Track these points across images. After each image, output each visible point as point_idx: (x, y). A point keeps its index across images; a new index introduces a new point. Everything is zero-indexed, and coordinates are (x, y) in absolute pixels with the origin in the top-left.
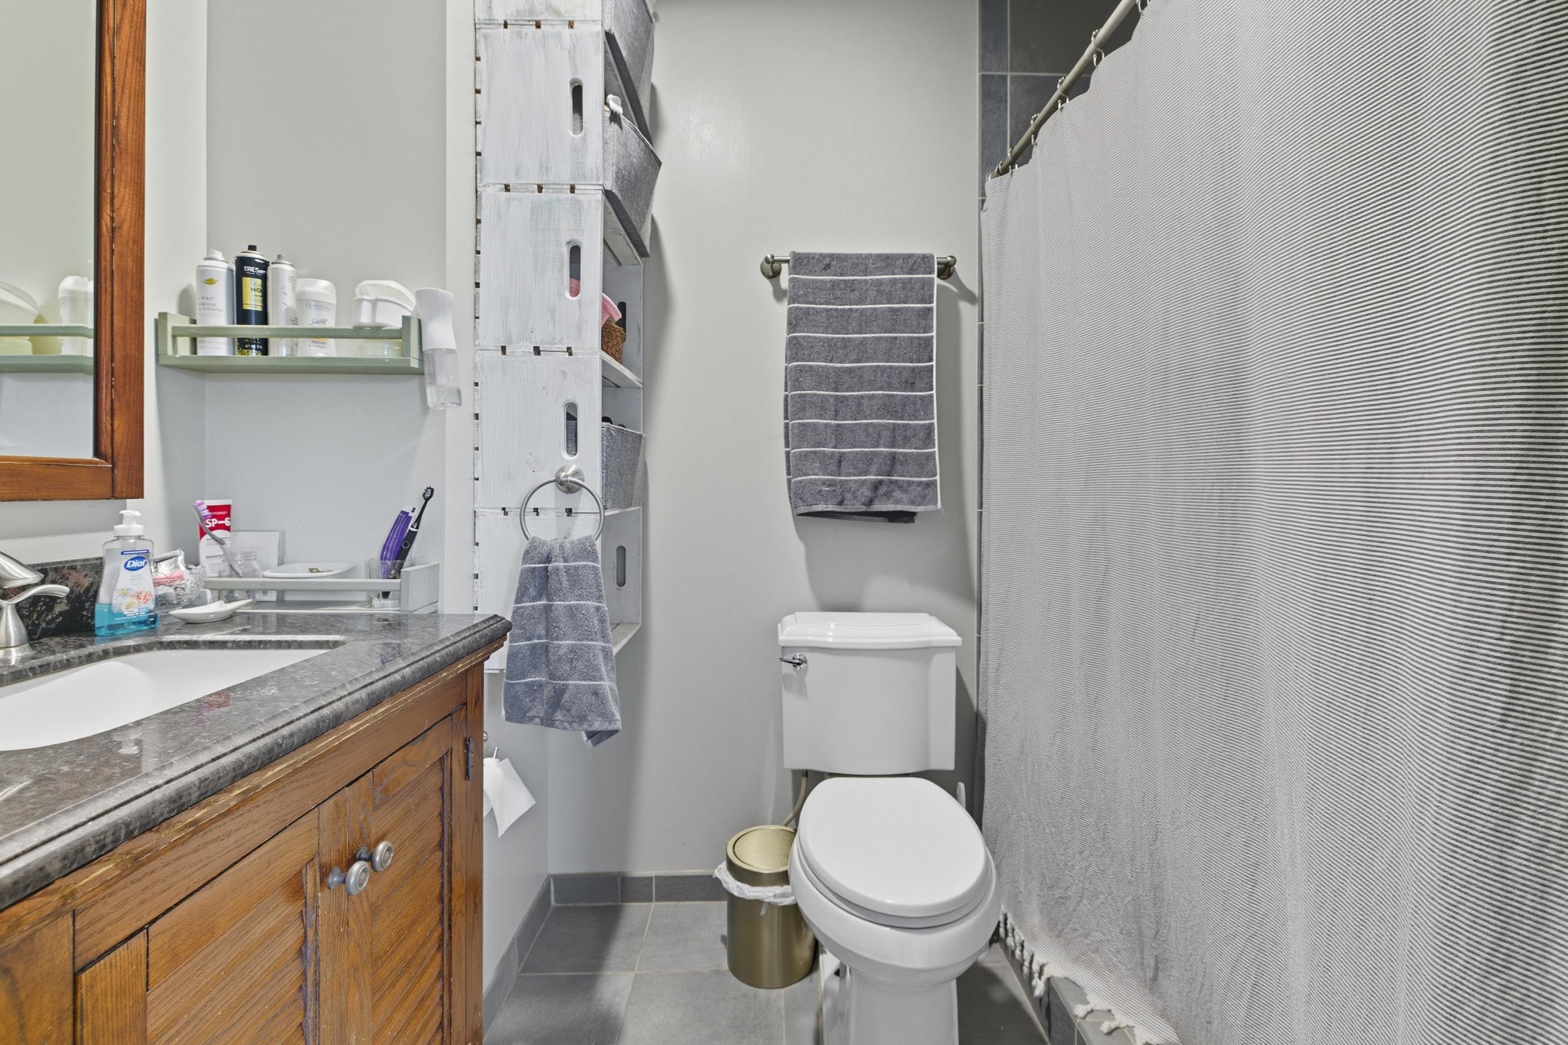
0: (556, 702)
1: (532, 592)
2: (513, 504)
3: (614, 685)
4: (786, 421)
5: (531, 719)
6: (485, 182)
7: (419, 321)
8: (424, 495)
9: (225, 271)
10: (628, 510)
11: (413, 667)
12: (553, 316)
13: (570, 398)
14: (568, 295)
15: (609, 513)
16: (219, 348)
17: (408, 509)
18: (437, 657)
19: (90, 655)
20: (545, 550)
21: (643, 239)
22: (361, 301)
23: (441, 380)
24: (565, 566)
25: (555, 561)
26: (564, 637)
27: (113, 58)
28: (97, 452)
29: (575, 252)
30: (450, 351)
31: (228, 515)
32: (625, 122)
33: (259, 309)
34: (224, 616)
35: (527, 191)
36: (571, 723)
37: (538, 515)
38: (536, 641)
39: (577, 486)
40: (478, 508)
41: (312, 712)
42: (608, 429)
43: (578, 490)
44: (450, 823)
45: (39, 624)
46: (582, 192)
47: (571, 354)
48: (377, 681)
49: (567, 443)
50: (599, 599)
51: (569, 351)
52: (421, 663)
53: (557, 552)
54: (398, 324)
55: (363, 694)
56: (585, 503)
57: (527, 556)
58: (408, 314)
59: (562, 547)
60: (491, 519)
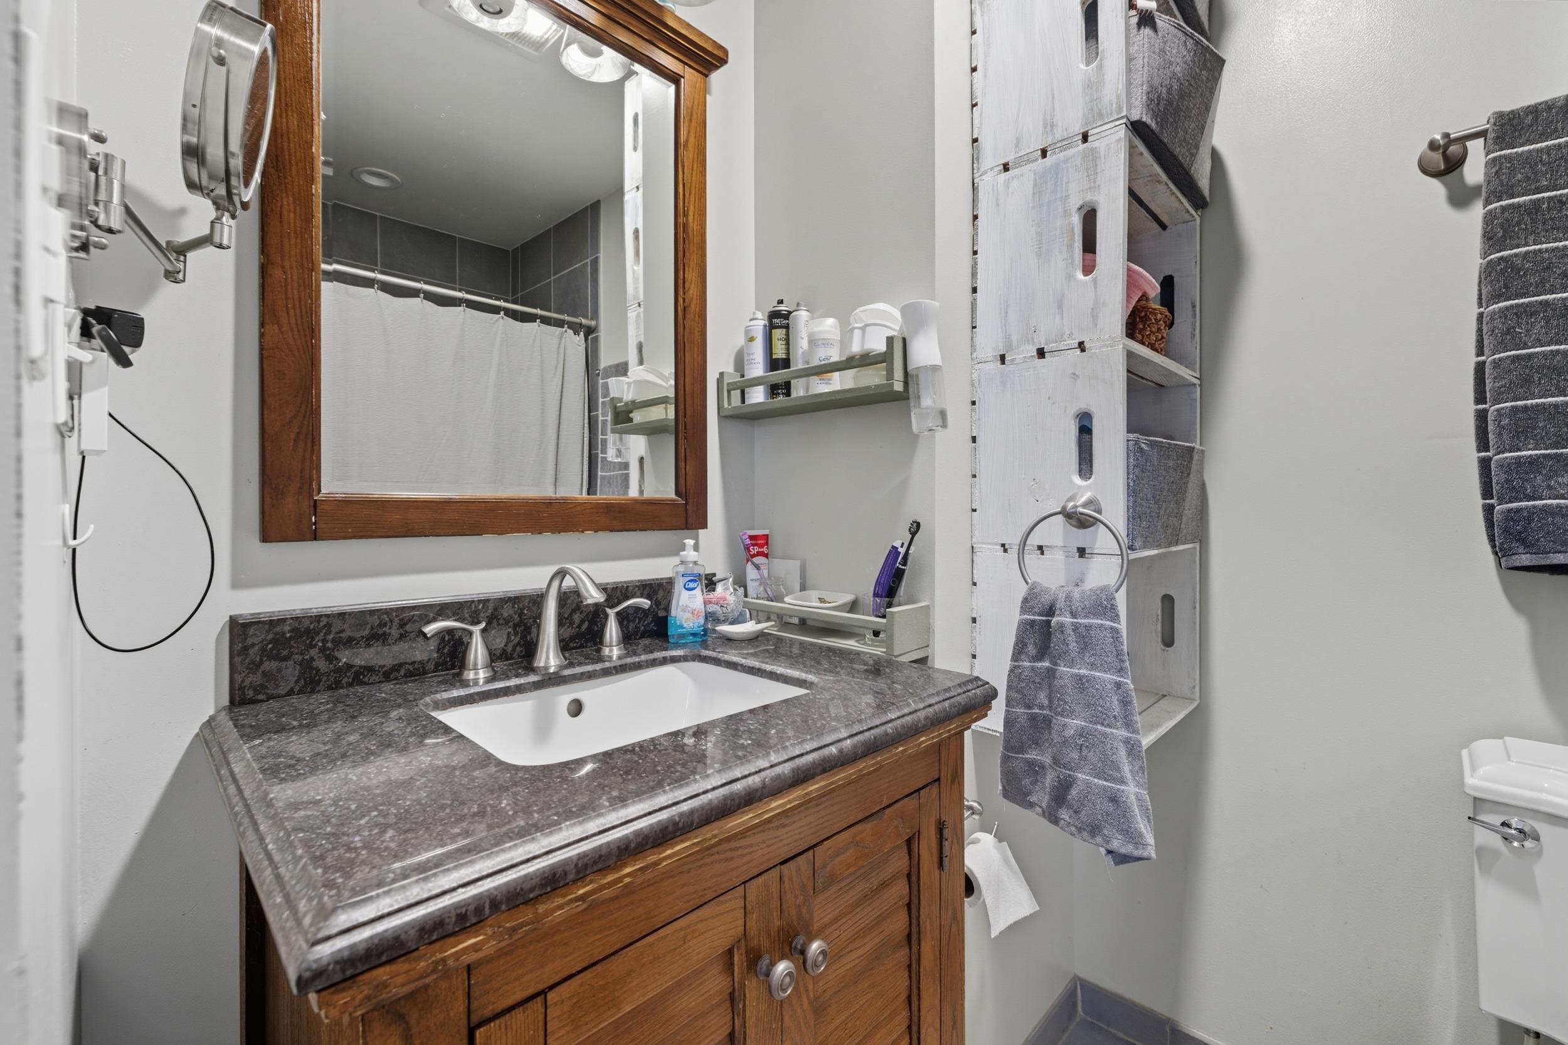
0: (1060, 796)
1: (1032, 650)
2: (1014, 541)
3: (1144, 792)
4: (1480, 407)
5: (1031, 805)
6: (982, 169)
7: (904, 340)
8: (910, 530)
9: (762, 327)
10: (1174, 549)
11: (856, 739)
12: (1060, 306)
13: (1083, 406)
14: (1079, 275)
15: (1133, 555)
16: (758, 396)
17: (897, 544)
18: (889, 728)
19: (654, 660)
20: (1046, 599)
21: (1196, 177)
22: (854, 328)
23: (927, 401)
24: (1072, 623)
25: (1060, 615)
26: (1071, 713)
27: (683, 166)
28: (678, 493)
29: (1090, 217)
30: (935, 368)
31: (767, 544)
32: (1162, 21)
33: (784, 356)
34: (750, 637)
35: (1029, 161)
36: (1080, 830)
37: (1042, 554)
38: (1037, 711)
39: (1091, 520)
40: (975, 543)
41: (723, 785)
42: (1137, 443)
43: (1093, 524)
44: (919, 917)
45: (639, 628)
46: (1098, 136)
47: (1083, 350)
48: (807, 753)
49: (1080, 465)
50: (1120, 671)
51: (1081, 346)
52: (867, 734)
53: (1060, 604)
54: (882, 347)
55: (786, 768)
56: (1102, 541)
57: (1027, 604)
58: (891, 333)
59: (1069, 597)
60: (989, 555)
